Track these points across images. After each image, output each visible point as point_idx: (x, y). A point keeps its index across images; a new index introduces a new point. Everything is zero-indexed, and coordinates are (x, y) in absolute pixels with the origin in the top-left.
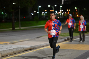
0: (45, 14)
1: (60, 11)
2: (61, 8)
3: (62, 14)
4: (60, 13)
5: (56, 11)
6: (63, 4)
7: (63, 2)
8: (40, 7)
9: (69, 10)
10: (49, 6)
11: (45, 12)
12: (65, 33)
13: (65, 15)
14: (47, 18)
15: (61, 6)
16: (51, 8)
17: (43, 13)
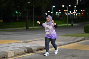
0: (59, 14)
1: (75, 11)
2: (75, 9)
3: (76, 14)
4: (74, 14)
5: (70, 12)
6: (77, 4)
7: (77, 2)
8: (54, 7)
9: (83, 11)
10: (63, 6)
11: (59, 12)
12: (78, 34)
13: (79, 16)
14: (61, 18)
15: (75, 7)
16: (65, 8)
17: (57, 13)
